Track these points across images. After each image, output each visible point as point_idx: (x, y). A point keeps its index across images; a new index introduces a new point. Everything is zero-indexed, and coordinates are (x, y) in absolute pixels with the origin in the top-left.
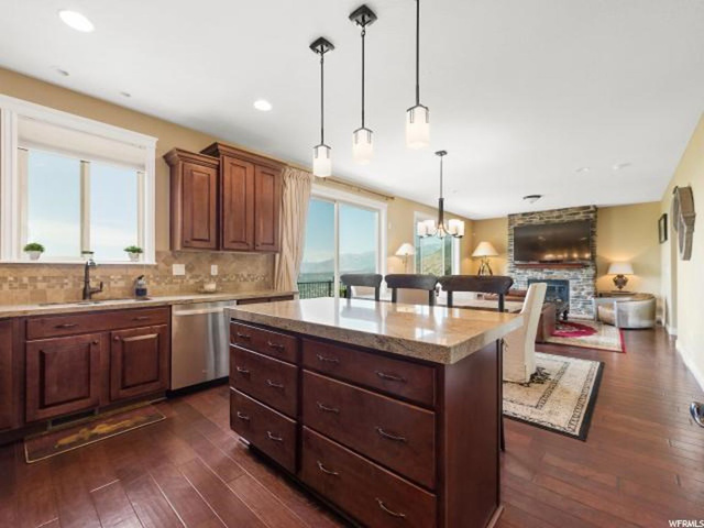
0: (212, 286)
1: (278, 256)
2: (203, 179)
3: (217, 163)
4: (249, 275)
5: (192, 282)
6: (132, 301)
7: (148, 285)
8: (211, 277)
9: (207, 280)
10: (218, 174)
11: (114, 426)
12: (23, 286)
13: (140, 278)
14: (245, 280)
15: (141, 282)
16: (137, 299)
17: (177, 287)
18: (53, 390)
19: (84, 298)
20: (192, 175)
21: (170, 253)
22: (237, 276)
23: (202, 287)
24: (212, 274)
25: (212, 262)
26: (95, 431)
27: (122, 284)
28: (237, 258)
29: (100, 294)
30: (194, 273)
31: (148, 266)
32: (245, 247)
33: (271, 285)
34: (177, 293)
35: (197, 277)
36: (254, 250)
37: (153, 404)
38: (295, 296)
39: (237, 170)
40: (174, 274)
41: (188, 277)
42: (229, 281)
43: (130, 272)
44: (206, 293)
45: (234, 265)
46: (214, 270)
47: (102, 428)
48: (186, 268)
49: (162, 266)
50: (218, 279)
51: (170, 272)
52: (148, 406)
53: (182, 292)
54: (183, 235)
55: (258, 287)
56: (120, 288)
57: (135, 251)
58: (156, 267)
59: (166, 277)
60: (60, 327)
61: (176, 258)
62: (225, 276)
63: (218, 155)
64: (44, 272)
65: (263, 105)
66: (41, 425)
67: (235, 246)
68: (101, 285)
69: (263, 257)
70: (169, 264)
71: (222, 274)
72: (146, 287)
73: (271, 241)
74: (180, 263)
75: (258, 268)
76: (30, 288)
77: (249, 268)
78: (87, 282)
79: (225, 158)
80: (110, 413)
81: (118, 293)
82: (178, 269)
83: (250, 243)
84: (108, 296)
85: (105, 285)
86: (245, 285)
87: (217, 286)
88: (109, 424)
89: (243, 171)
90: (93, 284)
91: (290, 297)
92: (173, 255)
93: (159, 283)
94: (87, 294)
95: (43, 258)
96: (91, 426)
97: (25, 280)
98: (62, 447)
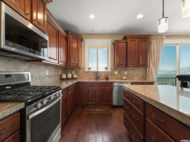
0: (125, 78)
1: (148, 68)
2: (122, 47)
3: (126, 41)
4: (137, 75)
5: (119, 76)
6: (105, 81)
7: (109, 77)
8: (125, 75)
9: (124, 76)
10: (126, 44)
11: (99, 110)
12: (88, 76)
13: (107, 75)
14: (136, 76)
15: (108, 76)
16: (106, 80)
17: (116, 78)
18: (90, 98)
19: (97, 79)
20: (119, 46)
21: (114, 69)
22: (133, 75)
23: (122, 78)
24: (125, 74)
25: (125, 71)
26: (96, 110)
27: (104, 76)
28: (133, 69)
29: (100, 78)
30: (120, 74)
31: (109, 72)
32: (135, 66)
33: (145, 78)
34: (115, 79)
35: (121, 75)
36: (138, 67)
37: (109, 107)
38: (155, 83)
39: (132, 42)
40: (115, 74)
41: (118, 75)
42: (130, 76)
43: (105, 73)
44: (123, 79)
45: (132, 72)
46: (126, 73)
47: (97, 110)
48: (118, 72)
49: (112, 72)
50: (127, 76)
51: (114, 73)
52: (107, 107)
53: (117, 79)
54: (116, 64)
55: (140, 79)
56: (103, 77)
57: (106, 68)
58: (111, 72)
59: (113, 75)
60: (91, 85)
61: (116, 70)
62: (129, 75)
63: (126, 39)
64: (91, 73)
65: (140, 16)
66: (88, 105)
67: (131, 65)
68: (100, 76)
69: (142, 69)
70: (114, 71)
71: (128, 74)
72: (108, 77)
73: (145, 63)
74: (116, 71)
75: (140, 72)
76: (89, 76)
77: (137, 72)
78: (97, 76)
79: (128, 39)
80: (100, 107)
81: (103, 78)
82: (116, 73)
83: (137, 64)
84: (101, 79)
85: (101, 76)
86: (135, 78)
87: (126, 78)
88: (99, 109)
89: (134, 42)
90: (98, 76)
91: (152, 83)
92: (115, 69)
93: (111, 76)
94: (97, 78)
95: (91, 70)
96: (96, 108)
97: (88, 75)
98: (90, 111)
